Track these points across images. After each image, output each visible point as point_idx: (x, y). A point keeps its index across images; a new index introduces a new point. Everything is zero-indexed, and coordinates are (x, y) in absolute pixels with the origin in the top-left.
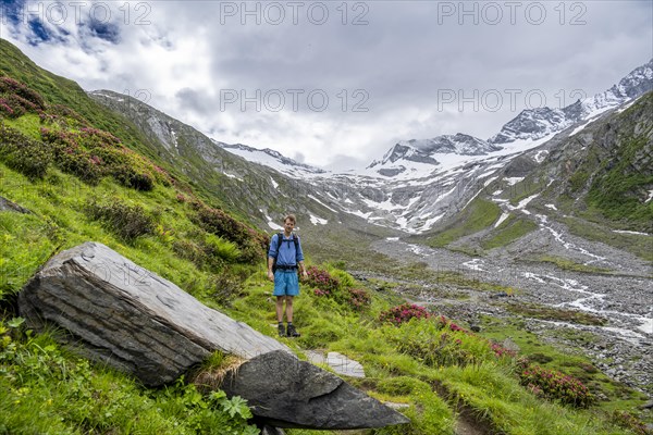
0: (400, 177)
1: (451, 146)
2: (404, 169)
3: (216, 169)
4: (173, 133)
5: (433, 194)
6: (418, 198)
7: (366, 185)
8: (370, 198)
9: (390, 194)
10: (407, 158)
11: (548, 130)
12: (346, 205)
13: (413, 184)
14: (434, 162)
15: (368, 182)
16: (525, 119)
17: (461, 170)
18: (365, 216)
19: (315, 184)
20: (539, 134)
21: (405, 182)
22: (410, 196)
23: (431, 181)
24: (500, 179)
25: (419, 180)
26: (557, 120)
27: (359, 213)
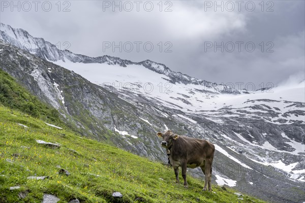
3: (107, 126)
4: (55, 84)
7: (293, 117)
8: (298, 139)
12: (262, 153)
15: (298, 113)
18: (288, 169)
19: (220, 122)
27: (279, 165)
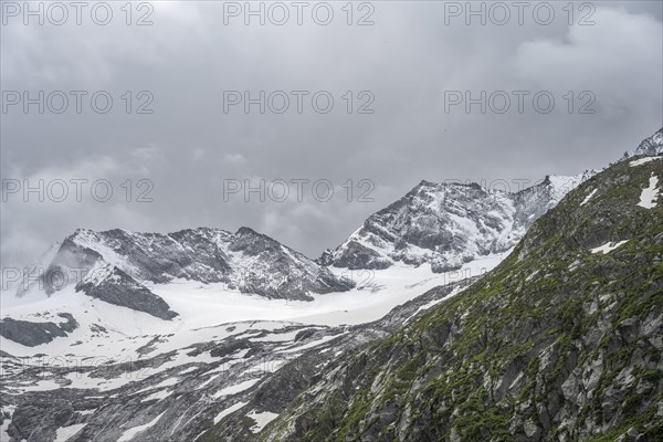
0: (55, 352)
1: (221, 264)
2: (71, 325)
5: (116, 422)
6: (79, 427)
9: (10, 409)
10: (87, 288)
11: (471, 248)
13: (80, 382)
14: (162, 310)
16: (421, 209)
17: (206, 358)
20: (451, 258)
21: (60, 372)
22: (62, 420)
23: (124, 379)
24: (245, 410)
25: (95, 372)
26: (494, 223)
